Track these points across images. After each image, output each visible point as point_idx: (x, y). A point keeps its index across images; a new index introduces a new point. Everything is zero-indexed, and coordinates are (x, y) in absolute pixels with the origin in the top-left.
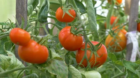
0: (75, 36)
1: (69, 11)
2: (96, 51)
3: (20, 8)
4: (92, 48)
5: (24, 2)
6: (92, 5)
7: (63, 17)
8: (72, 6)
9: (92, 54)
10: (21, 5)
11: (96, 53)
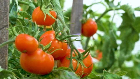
0: (60, 42)
1: (50, 12)
2: (82, 60)
3: (3, 9)
4: (77, 57)
5: (7, 2)
6: (58, 3)
7: (45, 20)
8: (52, 7)
9: (78, 64)
10: (4, 6)
11: (82, 62)
